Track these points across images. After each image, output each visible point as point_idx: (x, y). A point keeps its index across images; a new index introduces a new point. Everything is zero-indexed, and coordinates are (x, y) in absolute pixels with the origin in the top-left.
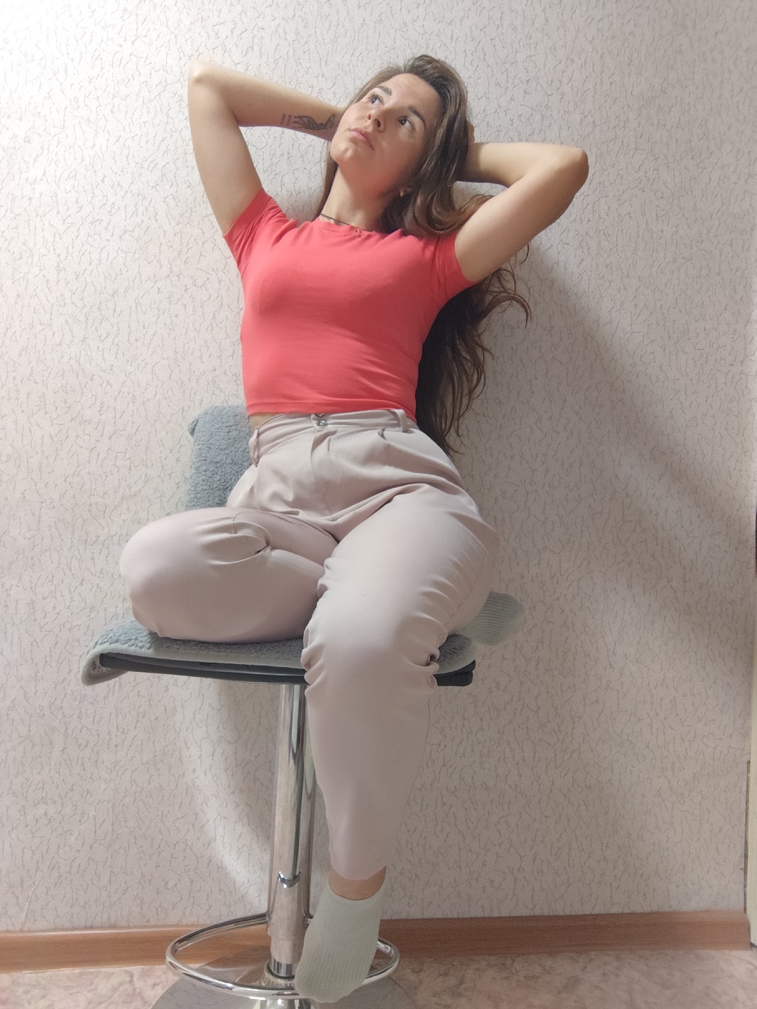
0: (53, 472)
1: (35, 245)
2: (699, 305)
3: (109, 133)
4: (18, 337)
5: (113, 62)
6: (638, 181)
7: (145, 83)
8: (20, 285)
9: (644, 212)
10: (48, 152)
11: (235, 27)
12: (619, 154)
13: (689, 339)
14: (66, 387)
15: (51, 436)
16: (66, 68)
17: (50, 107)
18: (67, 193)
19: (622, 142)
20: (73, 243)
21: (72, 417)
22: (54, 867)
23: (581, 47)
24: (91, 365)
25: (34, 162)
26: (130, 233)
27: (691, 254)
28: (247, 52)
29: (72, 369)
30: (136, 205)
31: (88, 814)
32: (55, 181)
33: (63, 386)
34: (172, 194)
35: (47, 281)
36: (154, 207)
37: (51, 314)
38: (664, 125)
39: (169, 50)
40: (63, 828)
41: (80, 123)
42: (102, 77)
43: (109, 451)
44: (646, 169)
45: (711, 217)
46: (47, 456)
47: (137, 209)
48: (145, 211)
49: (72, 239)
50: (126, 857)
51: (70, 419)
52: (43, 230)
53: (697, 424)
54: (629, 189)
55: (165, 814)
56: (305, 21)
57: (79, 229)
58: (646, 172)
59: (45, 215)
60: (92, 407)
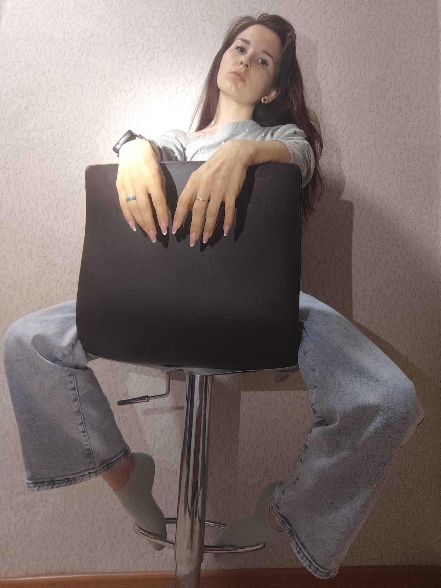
0: (35, 294)
1: (29, 165)
2: (409, 197)
3: (72, 104)
4: (17, 217)
5: (75, 66)
6: (372, 128)
7: (93, 77)
8: (19, 188)
9: (376, 146)
10: (38, 115)
11: (143, 48)
12: (360, 114)
13: (405, 217)
14: (44, 245)
15: (34, 273)
16: (50, 70)
17: (40, 91)
18: (48, 137)
19: (362, 107)
20: (50, 164)
21: (47, 262)
22: (28, 535)
23: (337, 57)
24: (59, 233)
25: (30, 120)
26: (83, 159)
27: (403, 169)
28: (150, 60)
29: (48, 235)
30: (87, 143)
31: (50, 501)
32: (41, 130)
33: (42, 244)
34: (107, 137)
35: (35, 185)
36: (97, 145)
37: (37, 204)
38: (385, 98)
39: (107, 60)
40: (34, 510)
41: (56, 99)
42: (69, 74)
43: (68, 282)
44: (376, 122)
45: (414, 148)
46: (32, 285)
47: (87, 145)
48: (91, 147)
49: (50, 162)
50: (72, 528)
51: (46, 263)
53: (411, 266)
54: (367, 133)
55: (96, 501)
56: (183, 44)
58: (376, 124)
59: (35, 149)
60: (59, 256)
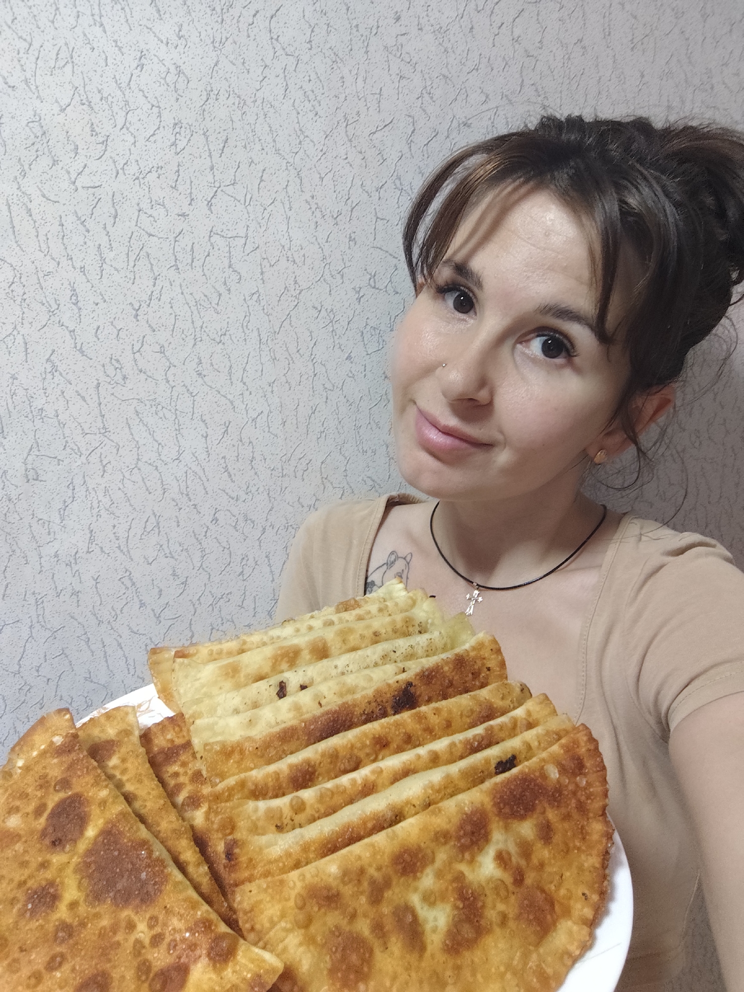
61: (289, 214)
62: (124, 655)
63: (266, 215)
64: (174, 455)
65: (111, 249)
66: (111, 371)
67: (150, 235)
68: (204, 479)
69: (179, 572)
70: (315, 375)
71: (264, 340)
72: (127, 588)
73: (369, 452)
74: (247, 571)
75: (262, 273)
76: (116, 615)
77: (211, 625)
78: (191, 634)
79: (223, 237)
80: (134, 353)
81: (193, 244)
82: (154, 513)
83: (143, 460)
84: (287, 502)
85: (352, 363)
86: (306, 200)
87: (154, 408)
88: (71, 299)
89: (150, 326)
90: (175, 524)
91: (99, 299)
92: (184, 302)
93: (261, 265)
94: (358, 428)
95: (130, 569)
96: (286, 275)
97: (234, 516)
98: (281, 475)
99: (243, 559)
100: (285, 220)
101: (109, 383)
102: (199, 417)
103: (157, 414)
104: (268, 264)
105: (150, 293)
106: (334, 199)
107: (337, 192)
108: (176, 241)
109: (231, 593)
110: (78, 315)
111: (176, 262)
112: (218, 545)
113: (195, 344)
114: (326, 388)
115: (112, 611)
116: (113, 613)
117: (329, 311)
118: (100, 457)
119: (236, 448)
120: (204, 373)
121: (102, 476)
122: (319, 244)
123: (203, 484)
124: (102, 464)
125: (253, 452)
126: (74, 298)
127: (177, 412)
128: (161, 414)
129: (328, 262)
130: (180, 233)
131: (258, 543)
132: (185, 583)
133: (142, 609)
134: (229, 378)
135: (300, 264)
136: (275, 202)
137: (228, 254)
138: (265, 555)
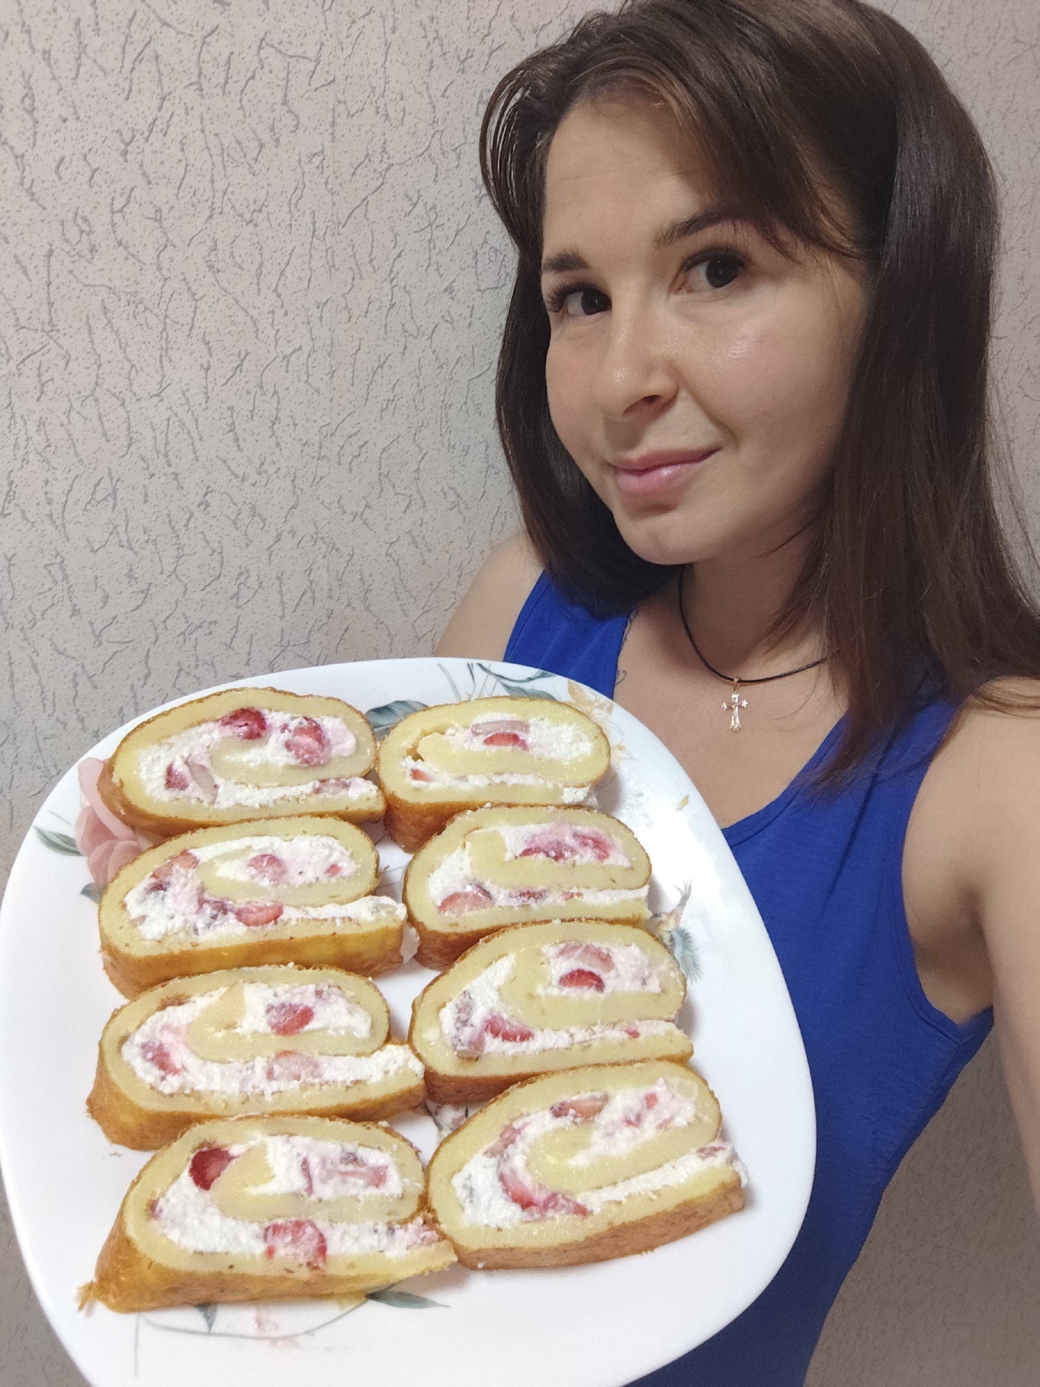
52: (34, 666)
57: (147, 657)
61: (391, 38)
62: (40, 684)
63: (354, 31)
64: (154, 389)
65: (97, 31)
66: (73, 234)
67: (164, 24)
68: (196, 437)
69: (138, 573)
70: (392, 306)
71: (320, 232)
72: (55, 582)
73: (459, 448)
74: (245, 594)
75: (333, 124)
76: (34, 619)
77: (179, 663)
78: (146, 671)
79: (280, 52)
80: (113, 213)
81: (232, 53)
82: (110, 474)
83: (106, 386)
84: (321, 500)
85: (453, 298)
86: (421, 22)
87: (132, 307)
88: (22, 102)
89: (144, 174)
90: (142, 498)
91: (68, 113)
92: (203, 145)
93: (334, 111)
94: (446, 406)
95: (63, 554)
96: (370, 134)
97: (235, 505)
98: (316, 455)
99: (241, 574)
100: (383, 46)
101: (68, 253)
102: (200, 336)
103: (135, 317)
104: (346, 112)
105: (150, 120)
106: (465, 30)
107: (472, 19)
108: (204, 43)
109: (216, 622)
110: (32, 131)
111: (199, 76)
112: (205, 544)
113: (210, 217)
114: (406, 331)
115: (28, 612)
116: (30, 617)
117: (429, 207)
118: (39, 368)
119: (251, 396)
120: (219, 266)
121: (38, 400)
122: (430, 97)
123: (193, 444)
124: (40, 380)
125: (278, 409)
126: (28, 101)
127: (167, 320)
128: (141, 319)
129: (440, 128)
130: (213, 32)
131: (266, 554)
132: (146, 592)
133: (74, 618)
134: (255, 281)
135: (395, 123)
136: (372, 15)
137: (284, 83)
138: (275, 576)
